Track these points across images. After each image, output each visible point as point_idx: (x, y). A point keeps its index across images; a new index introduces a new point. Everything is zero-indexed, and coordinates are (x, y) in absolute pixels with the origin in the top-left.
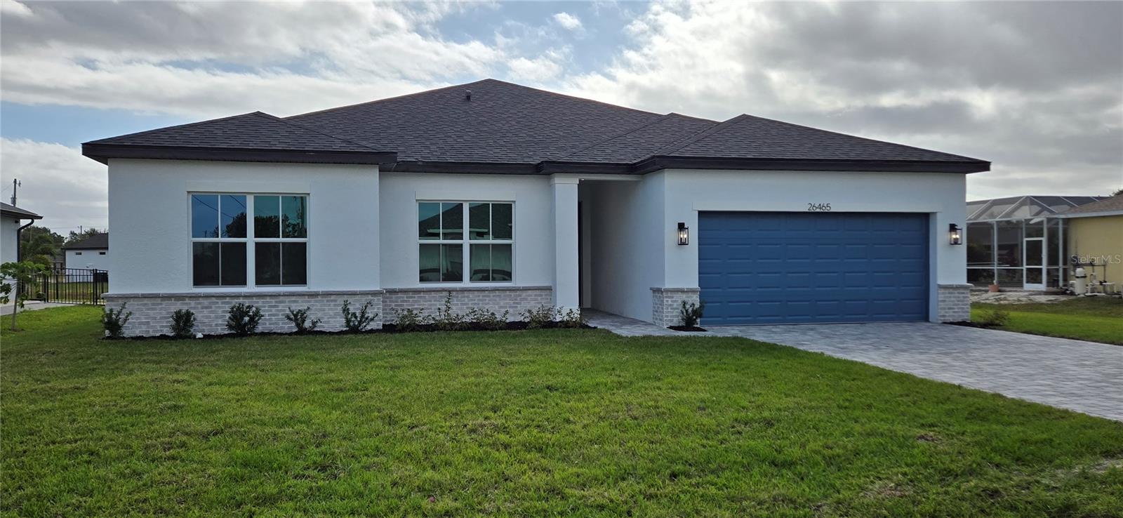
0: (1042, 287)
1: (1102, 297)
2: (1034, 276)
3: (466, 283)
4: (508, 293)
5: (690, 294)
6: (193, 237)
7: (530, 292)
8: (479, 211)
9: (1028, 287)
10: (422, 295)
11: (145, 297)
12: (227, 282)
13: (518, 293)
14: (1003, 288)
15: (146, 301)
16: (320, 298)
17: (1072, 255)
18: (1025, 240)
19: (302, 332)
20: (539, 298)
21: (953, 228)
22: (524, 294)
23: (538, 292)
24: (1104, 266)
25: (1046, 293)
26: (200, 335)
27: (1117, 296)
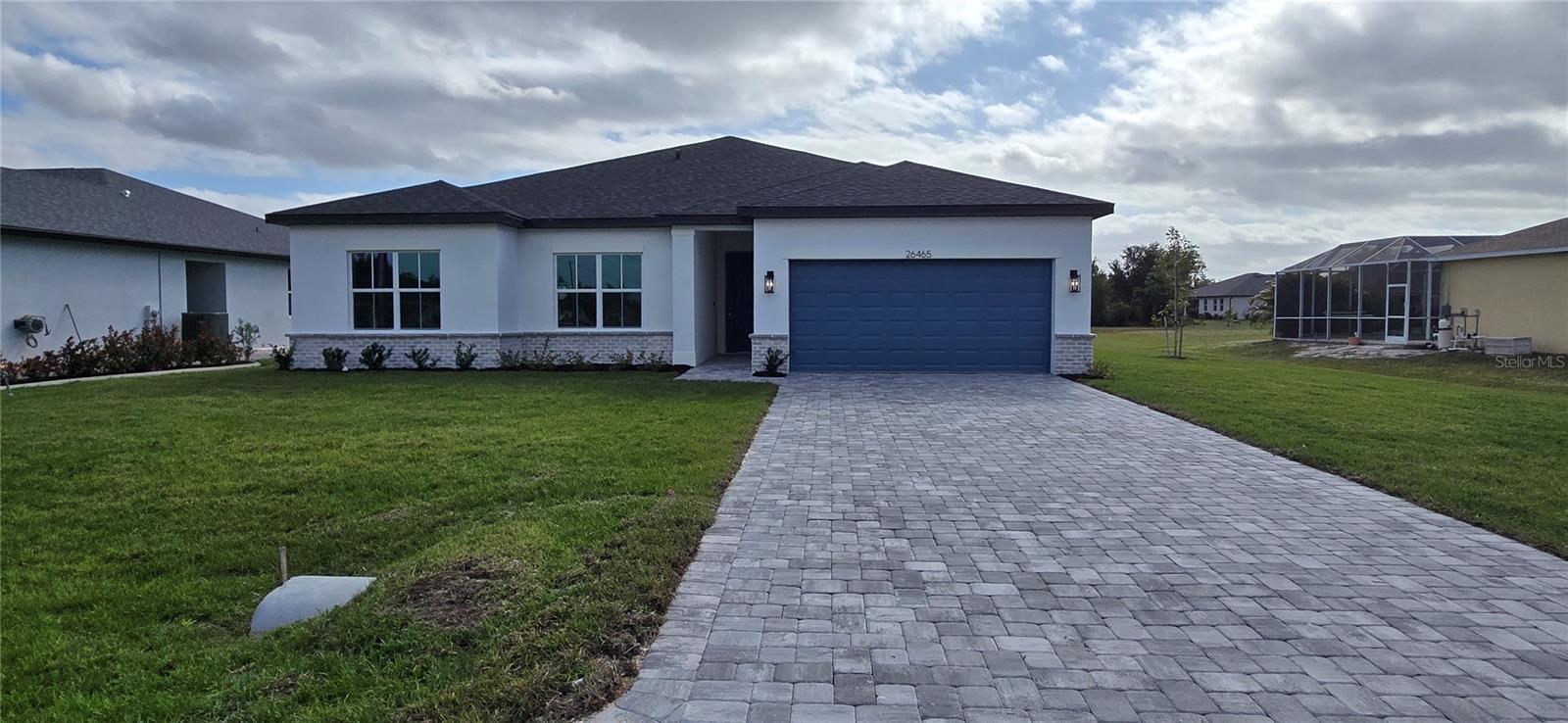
0: (1403, 340)
1: (1464, 352)
2: (1396, 328)
3: (600, 328)
4: (635, 338)
5: (778, 341)
6: (354, 287)
7: (655, 338)
8: (610, 260)
9: (1390, 340)
10: (558, 338)
11: (316, 336)
12: (379, 327)
13: (645, 338)
14: (1365, 341)
15: (318, 340)
16: (448, 340)
17: (1443, 303)
18: (1388, 286)
19: (422, 368)
20: (665, 343)
21: (1074, 275)
22: (650, 339)
23: (664, 338)
24: (1477, 316)
25: (1407, 347)
26: (345, 369)
27: (1480, 352)
